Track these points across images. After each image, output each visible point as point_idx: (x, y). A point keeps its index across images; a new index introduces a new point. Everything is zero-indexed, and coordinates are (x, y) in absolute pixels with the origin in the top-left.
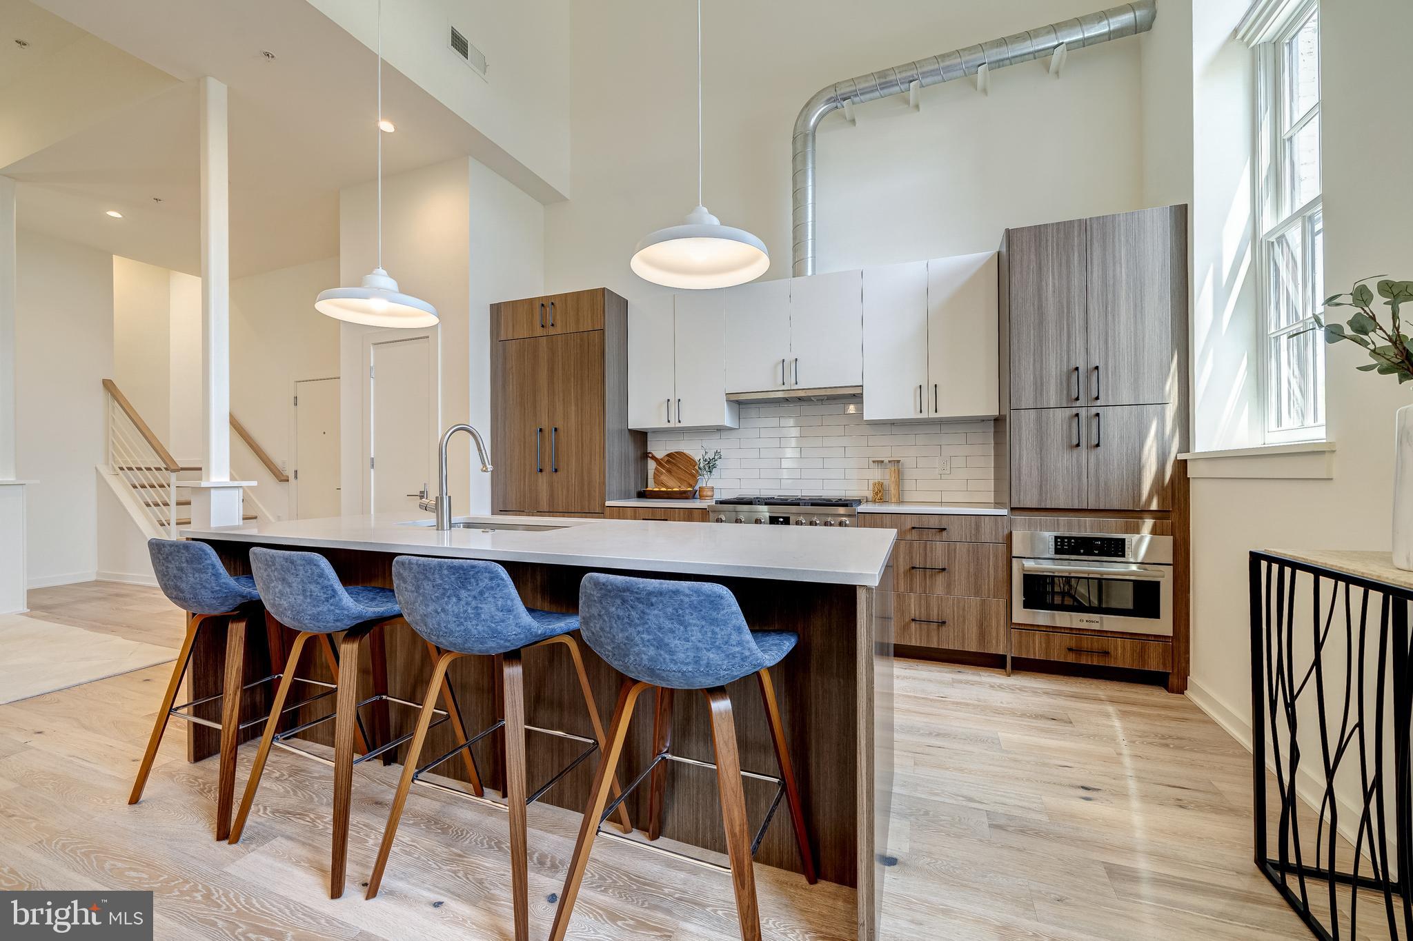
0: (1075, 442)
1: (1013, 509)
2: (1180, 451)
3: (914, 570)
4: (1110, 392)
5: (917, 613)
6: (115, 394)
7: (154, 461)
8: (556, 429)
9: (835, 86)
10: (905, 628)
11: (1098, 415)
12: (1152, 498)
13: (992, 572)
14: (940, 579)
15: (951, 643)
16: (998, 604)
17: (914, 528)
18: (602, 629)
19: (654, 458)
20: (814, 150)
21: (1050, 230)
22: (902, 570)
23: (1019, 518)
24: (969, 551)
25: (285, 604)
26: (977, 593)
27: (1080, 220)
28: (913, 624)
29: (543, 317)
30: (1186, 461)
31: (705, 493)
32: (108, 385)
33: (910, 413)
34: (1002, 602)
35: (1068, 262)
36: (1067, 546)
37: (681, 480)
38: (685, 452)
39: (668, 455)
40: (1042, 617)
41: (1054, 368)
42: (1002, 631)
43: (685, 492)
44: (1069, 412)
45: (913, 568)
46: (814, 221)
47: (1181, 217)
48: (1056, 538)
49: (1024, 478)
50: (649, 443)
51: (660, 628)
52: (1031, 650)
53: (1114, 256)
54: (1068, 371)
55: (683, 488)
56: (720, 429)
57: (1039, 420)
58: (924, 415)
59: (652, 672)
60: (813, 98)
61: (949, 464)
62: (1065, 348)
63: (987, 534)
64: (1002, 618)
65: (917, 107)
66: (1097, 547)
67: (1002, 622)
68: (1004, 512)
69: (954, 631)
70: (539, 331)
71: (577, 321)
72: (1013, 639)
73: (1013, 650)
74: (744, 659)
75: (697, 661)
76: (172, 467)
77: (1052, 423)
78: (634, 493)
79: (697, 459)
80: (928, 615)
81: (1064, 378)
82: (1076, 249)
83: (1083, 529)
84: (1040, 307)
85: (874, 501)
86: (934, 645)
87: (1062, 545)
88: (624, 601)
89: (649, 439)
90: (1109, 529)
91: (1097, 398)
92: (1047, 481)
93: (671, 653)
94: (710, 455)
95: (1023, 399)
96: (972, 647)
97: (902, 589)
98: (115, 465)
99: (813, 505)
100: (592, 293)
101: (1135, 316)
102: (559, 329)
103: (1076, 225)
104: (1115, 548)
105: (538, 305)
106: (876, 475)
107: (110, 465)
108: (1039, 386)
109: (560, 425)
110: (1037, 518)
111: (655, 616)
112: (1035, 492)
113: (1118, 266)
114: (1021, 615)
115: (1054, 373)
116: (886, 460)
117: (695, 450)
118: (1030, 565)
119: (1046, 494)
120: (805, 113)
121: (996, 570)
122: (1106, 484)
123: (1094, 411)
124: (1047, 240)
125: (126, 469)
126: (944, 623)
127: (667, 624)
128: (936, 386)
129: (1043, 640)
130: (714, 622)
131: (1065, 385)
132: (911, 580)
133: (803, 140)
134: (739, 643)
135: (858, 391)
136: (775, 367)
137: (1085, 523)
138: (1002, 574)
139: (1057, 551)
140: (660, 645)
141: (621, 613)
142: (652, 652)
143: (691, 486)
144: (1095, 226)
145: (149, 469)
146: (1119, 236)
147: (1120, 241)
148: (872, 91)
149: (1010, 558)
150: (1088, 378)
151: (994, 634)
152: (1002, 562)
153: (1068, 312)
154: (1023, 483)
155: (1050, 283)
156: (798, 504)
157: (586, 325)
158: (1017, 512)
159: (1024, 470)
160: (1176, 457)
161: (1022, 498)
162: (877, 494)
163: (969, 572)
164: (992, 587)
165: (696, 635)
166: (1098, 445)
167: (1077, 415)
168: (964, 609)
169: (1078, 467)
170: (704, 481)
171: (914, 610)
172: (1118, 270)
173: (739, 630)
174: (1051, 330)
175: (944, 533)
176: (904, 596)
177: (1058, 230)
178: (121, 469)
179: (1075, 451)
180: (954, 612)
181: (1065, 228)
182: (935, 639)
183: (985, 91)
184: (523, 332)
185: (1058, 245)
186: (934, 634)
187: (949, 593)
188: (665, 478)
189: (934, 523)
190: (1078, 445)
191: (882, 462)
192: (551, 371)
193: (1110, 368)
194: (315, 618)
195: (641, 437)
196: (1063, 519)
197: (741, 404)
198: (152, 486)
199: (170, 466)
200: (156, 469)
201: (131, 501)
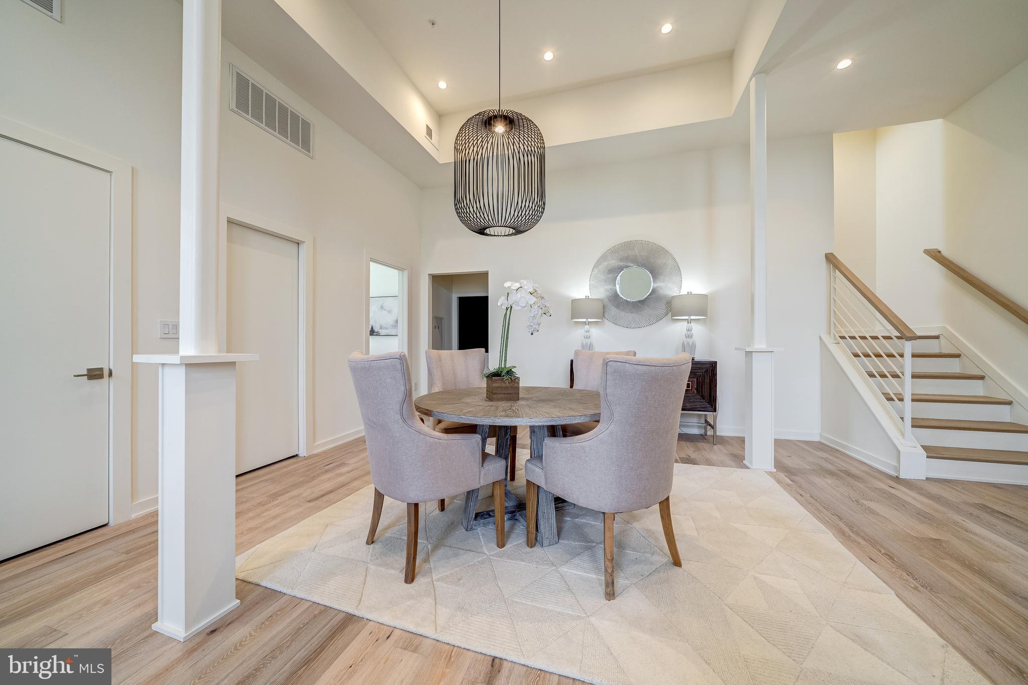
6: (837, 264)
7: (882, 327)
32: (831, 259)
76: (908, 335)
98: (836, 334)
107: (832, 334)
125: (848, 338)
145: (875, 338)
178: (843, 338)
198: (878, 356)
199: (906, 335)
200: (885, 338)
201: (853, 371)
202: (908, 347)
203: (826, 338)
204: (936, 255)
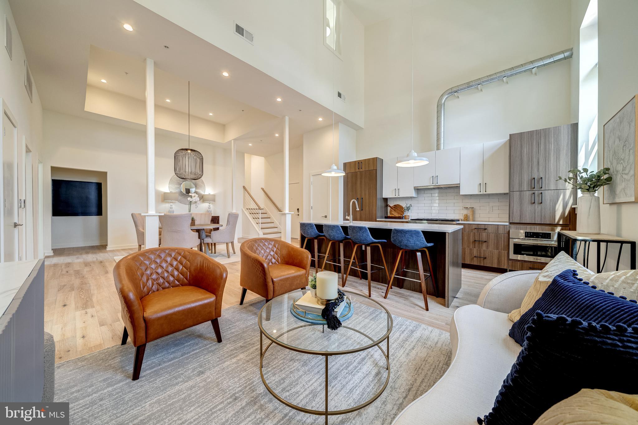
0: (533, 202)
1: (510, 223)
2: (573, 205)
3: (475, 242)
4: (547, 186)
5: (476, 255)
6: (246, 189)
7: (255, 207)
8: (362, 198)
9: (451, 88)
10: (472, 259)
11: (542, 193)
12: (560, 220)
13: (503, 243)
14: (485, 244)
15: (488, 264)
16: (504, 253)
17: (475, 228)
18: (396, 238)
19: (390, 206)
20: (444, 109)
21: (525, 134)
22: (471, 241)
23: (512, 226)
24: (495, 236)
25: (332, 234)
26: (497, 249)
27: (536, 130)
28: (475, 258)
29: (359, 166)
30: (575, 208)
31: (406, 217)
32: (244, 187)
33: (477, 192)
34: (506, 252)
35: (532, 144)
36: (529, 235)
37: (398, 213)
38: (400, 204)
39: (394, 205)
40: (519, 257)
41: (526, 178)
42: (506, 261)
43: (400, 217)
44: (531, 192)
45: (475, 241)
46: (444, 132)
47: (575, 127)
48: (526, 232)
49: (514, 213)
50: (388, 202)
51: (408, 238)
52: (516, 267)
53: (549, 141)
54: (531, 179)
55: (399, 216)
56: (411, 198)
57: (520, 195)
58: (481, 193)
59: (406, 246)
60: (444, 93)
61: (492, 208)
62: (530, 171)
63: (501, 231)
64: (506, 257)
65: (482, 90)
66: (540, 236)
67: (506, 258)
68: (508, 224)
69: (489, 261)
70: (357, 170)
71: (369, 167)
72: (510, 264)
73: (510, 267)
74: (423, 243)
75: (415, 243)
77: (525, 196)
78: (384, 217)
79: (404, 207)
80: (480, 255)
81: (530, 181)
82: (535, 139)
83: (536, 230)
84: (521, 159)
85: (464, 221)
86: (482, 265)
87: (528, 234)
88: (401, 233)
89: (388, 200)
90: (546, 230)
91: (542, 188)
92: (523, 214)
93: (410, 242)
94: (408, 205)
95: (515, 188)
96: (495, 265)
97: (471, 247)
99: (442, 221)
100: (373, 159)
101: (557, 160)
102: (363, 169)
103: (535, 132)
104: (547, 236)
105: (357, 163)
106: (465, 212)
107: (245, 208)
108: (521, 184)
109: (363, 197)
110: (518, 226)
111: (407, 235)
112: (519, 218)
113: (550, 144)
114: (512, 256)
115: (526, 180)
116: (469, 207)
117: (403, 204)
118: (516, 241)
119: (522, 218)
120: (441, 98)
121: (504, 242)
122: (544, 215)
123: (540, 192)
124: (524, 137)
126: (485, 258)
127: (409, 237)
128: (486, 183)
129: (520, 265)
130: (418, 236)
131: (530, 183)
132: (475, 244)
133: (440, 106)
134: (423, 240)
135: (458, 185)
136: (430, 178)
137: (537, 228)
138: (506, 244)
139: (526, 237)
140: (408, 240)
141: (401, 235)
142: (406, 242)
143: (402, 215)
144: (542, 132)
145: (254, 209)
146: (551, 134)
147: (551, 136)
148: (465, 89)
149: (509, 238)
150: (538, 182)
151: (503, 262)
152: (506, 240)
153: (532, 160)
154: (514, 215)
155: (525, 150)
156: (437, 221)
157: (371, 168)
158: (512, 224)
159: (515, 211)
160: (571, 206)
161: (514, 219)
162: (465, 218)
163: (494, 242)
164: (502, 247)
165: (415, 239)
166: (541, 203)
167: (534, 193)
168: (492, 254)
169: (534, 210)
170: (406, 214)
171: (475, 253)
172: (550, 146)
173: (423, 238)
174: (525, 166)
175: (486, 230)
176: (472, 249)
177: (528, 134)
178: (247, 209)
179: (533, 205)
180: (489, 254)
181: (531, 133)
182: (482, 263)
183: (507, 83)
184: (353, 171)
185: (528, 139)
186: (482, 261)
187: (487, 249)
188: (393, 212)
189: (483, 227)
190: (534, 203)
191: (467, 208)
192: (361, 182)
193: (547, 178)
194: (337, 237)
195: (386, 200)
196: (529, 227)
197: (418, 190)
198: (255, 213)
199: (260, 209)
200: (256, 209)
201: (250, 217)
202: (260, 212)
203: (244, 210)
204: (263, 189)
